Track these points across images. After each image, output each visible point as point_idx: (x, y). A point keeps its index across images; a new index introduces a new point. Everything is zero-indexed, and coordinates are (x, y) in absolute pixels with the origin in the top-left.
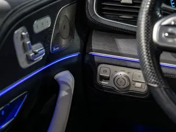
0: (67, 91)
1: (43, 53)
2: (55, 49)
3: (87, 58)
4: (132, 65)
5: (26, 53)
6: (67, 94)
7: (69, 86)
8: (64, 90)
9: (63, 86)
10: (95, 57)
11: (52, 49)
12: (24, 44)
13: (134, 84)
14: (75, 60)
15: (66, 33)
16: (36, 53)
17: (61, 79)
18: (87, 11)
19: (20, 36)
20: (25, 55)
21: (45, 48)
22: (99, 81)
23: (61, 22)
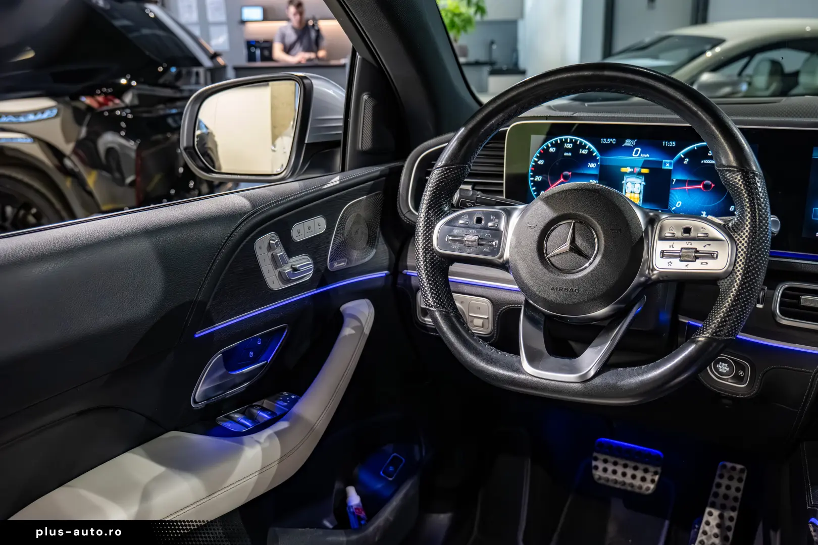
0: (353, 328)
1: (310, 270)
2: (336, 265)
3: (400, 281)
4: (466, 289)
5: (279, 270)
6: (353, 332)
7: (360, 321)
8: (348, 326)
9: (347, 320)
10: (412, 278)
11: (332, 265)
12: (274, 259)
13: (472, 322)
14: (380, 283)
15: (361, 240)
16: (295, 270)
17: (348, 312)
18: (398, 206)
19: (266, 245)
20: (277, 272)
21: (315, 264)
22: (421, 318)
23: (349, 224)
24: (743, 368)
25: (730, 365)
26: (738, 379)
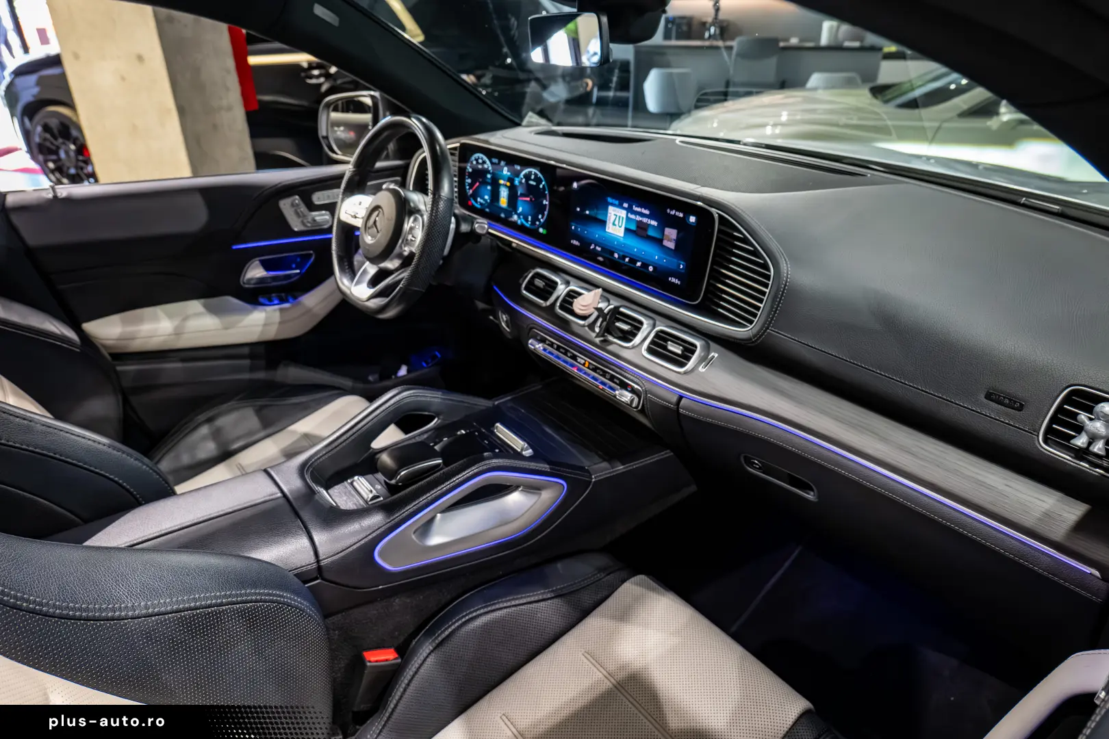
5: (300, 219)
12: (297, 212)
16: (315, 220)
19: (290, 204)
20: (298, 221)
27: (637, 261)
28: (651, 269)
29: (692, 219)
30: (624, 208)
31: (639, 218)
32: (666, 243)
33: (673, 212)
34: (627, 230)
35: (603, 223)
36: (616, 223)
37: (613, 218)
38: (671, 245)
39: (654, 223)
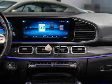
24: (13, 64)
25: (11, 64)
26: (14, 67)
27: (51, 36)
28: (57, 36)
29: (68, 22)
30: (44, 24)
31: (50, 25)
32: (60, 29)
33: (61, 21)
34: (46, 29)
35: (37, 29)
36: (42, 28)
37: (41, 27)
38: (63, 29)
39: (55, 25)
